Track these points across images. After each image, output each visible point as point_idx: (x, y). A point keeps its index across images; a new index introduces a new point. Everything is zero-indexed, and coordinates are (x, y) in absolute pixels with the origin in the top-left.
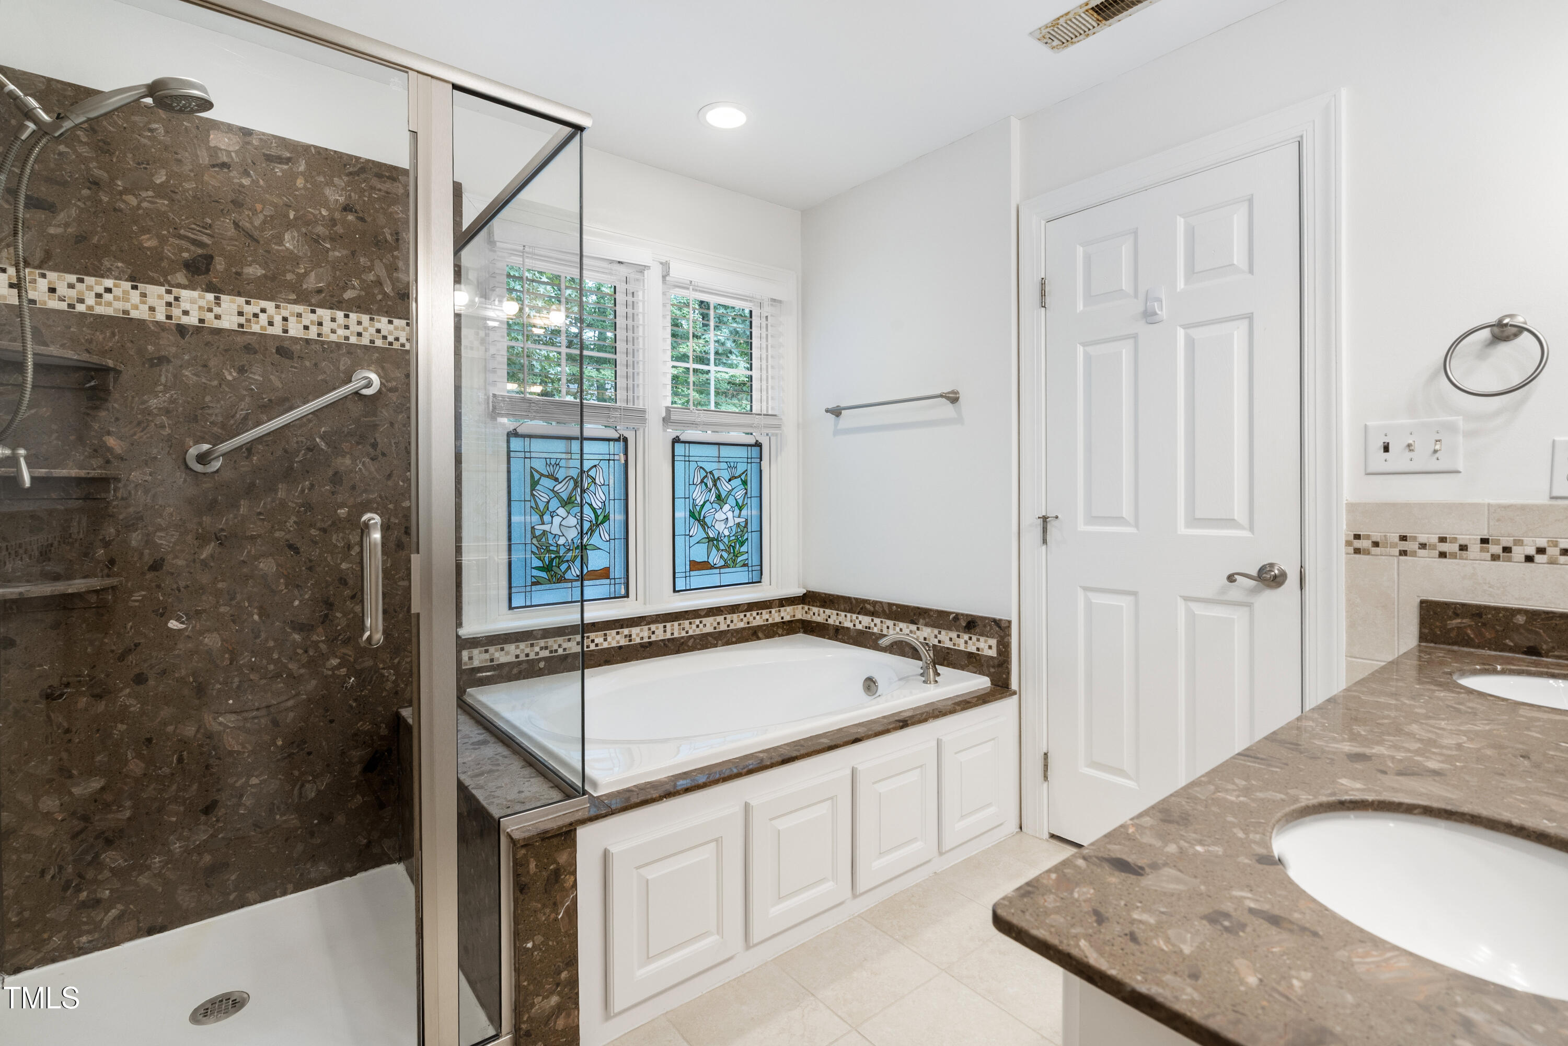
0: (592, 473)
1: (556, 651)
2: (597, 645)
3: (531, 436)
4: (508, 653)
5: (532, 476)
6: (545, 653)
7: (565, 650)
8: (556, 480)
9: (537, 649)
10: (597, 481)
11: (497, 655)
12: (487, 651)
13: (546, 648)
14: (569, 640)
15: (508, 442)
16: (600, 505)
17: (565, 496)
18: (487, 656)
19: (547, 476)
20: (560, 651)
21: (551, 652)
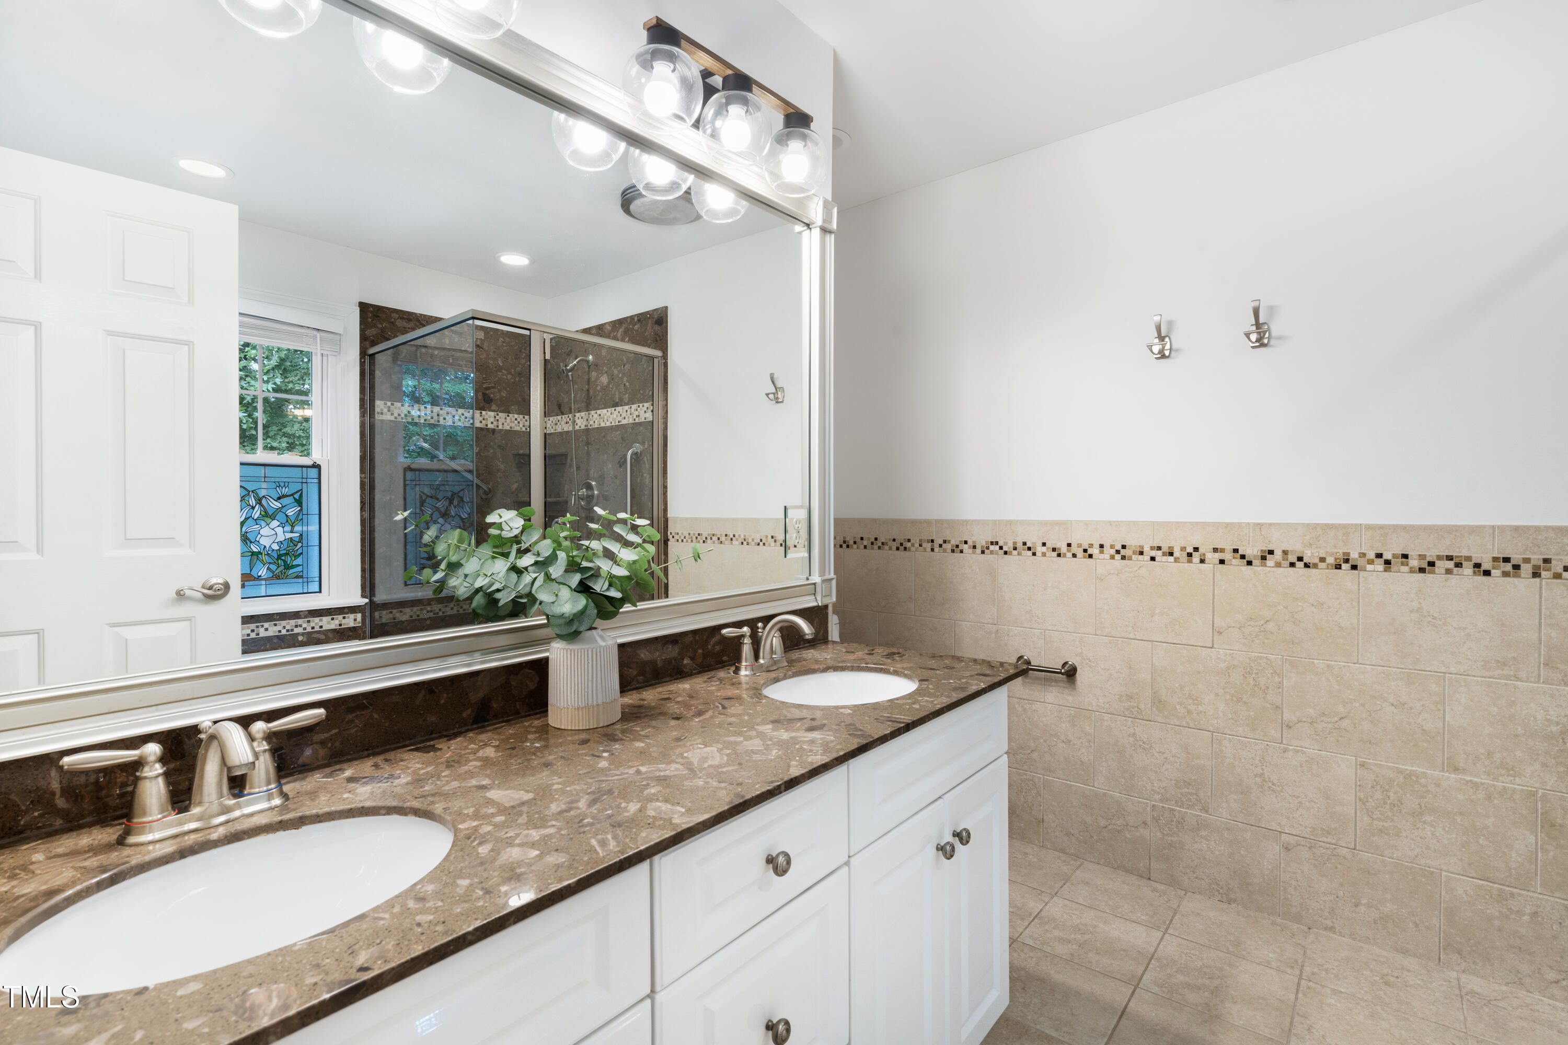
0: (461, 494)
1: (438, 613)
2: (464, 610)
3: (420, 470)
4: (405, 614)
5: (421, 497)
6: (431, 615)
7: (443, 613)
8: (437, 499)
9: (425, 612)
10: (465, 500)
11: (398, 615)
12: (391, 613)
13: (431, 611)
14: (446, 606)
15: (405, 475)
16: (466, 516)
17: (443, 510)
18: (391, 616)
19: (431, 497)
20: (441, 614)
21: (434, 614)
